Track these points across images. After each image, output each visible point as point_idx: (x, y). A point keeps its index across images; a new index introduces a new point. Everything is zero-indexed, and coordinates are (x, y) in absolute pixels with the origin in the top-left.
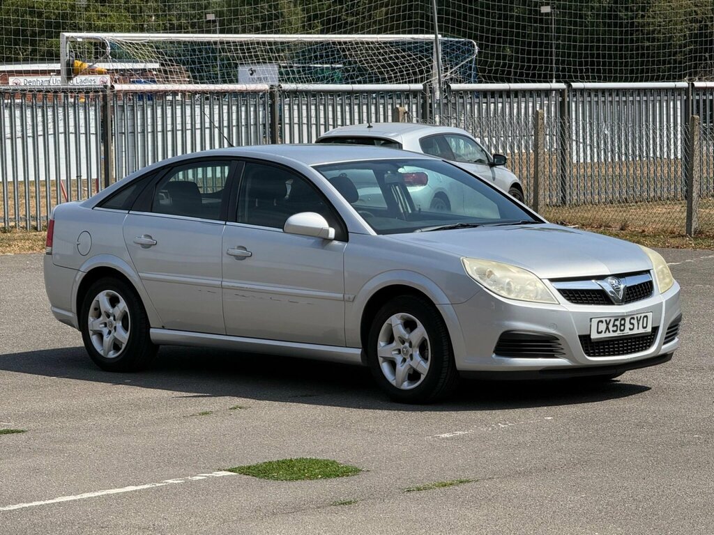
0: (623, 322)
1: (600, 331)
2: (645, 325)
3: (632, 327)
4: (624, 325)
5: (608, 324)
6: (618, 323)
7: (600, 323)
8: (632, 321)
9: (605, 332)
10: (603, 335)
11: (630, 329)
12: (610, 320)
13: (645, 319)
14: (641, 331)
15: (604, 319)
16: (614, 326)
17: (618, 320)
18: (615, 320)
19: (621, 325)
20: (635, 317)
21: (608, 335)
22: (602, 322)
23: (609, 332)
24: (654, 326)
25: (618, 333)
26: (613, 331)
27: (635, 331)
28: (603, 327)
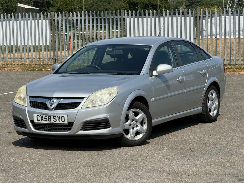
0: (49, 117)
1: (38, 119)
2: (63, 120)
3: (55, 120)
4: (50, 119)
5: (42, 117)
6: (47, 117)
7: (38, 117)
8: (55, 118)
9: (41, 121)
10: (40, 122)
11: (54, 121)
12: (43, 116)
13: (63, 118)
14: (61, 122)
15: (40, 115)
16: (45, 118)
17: (47, 116)
18: (45, 116)
19: (49, 119)
20: (56, 116)
21: (42, 122)
22: (39, 116)
23: (43, 121)
24: (69, 121)
25: (48, 122)
26: (45, 121)
27: (57, 122)
28: (40, 118)
